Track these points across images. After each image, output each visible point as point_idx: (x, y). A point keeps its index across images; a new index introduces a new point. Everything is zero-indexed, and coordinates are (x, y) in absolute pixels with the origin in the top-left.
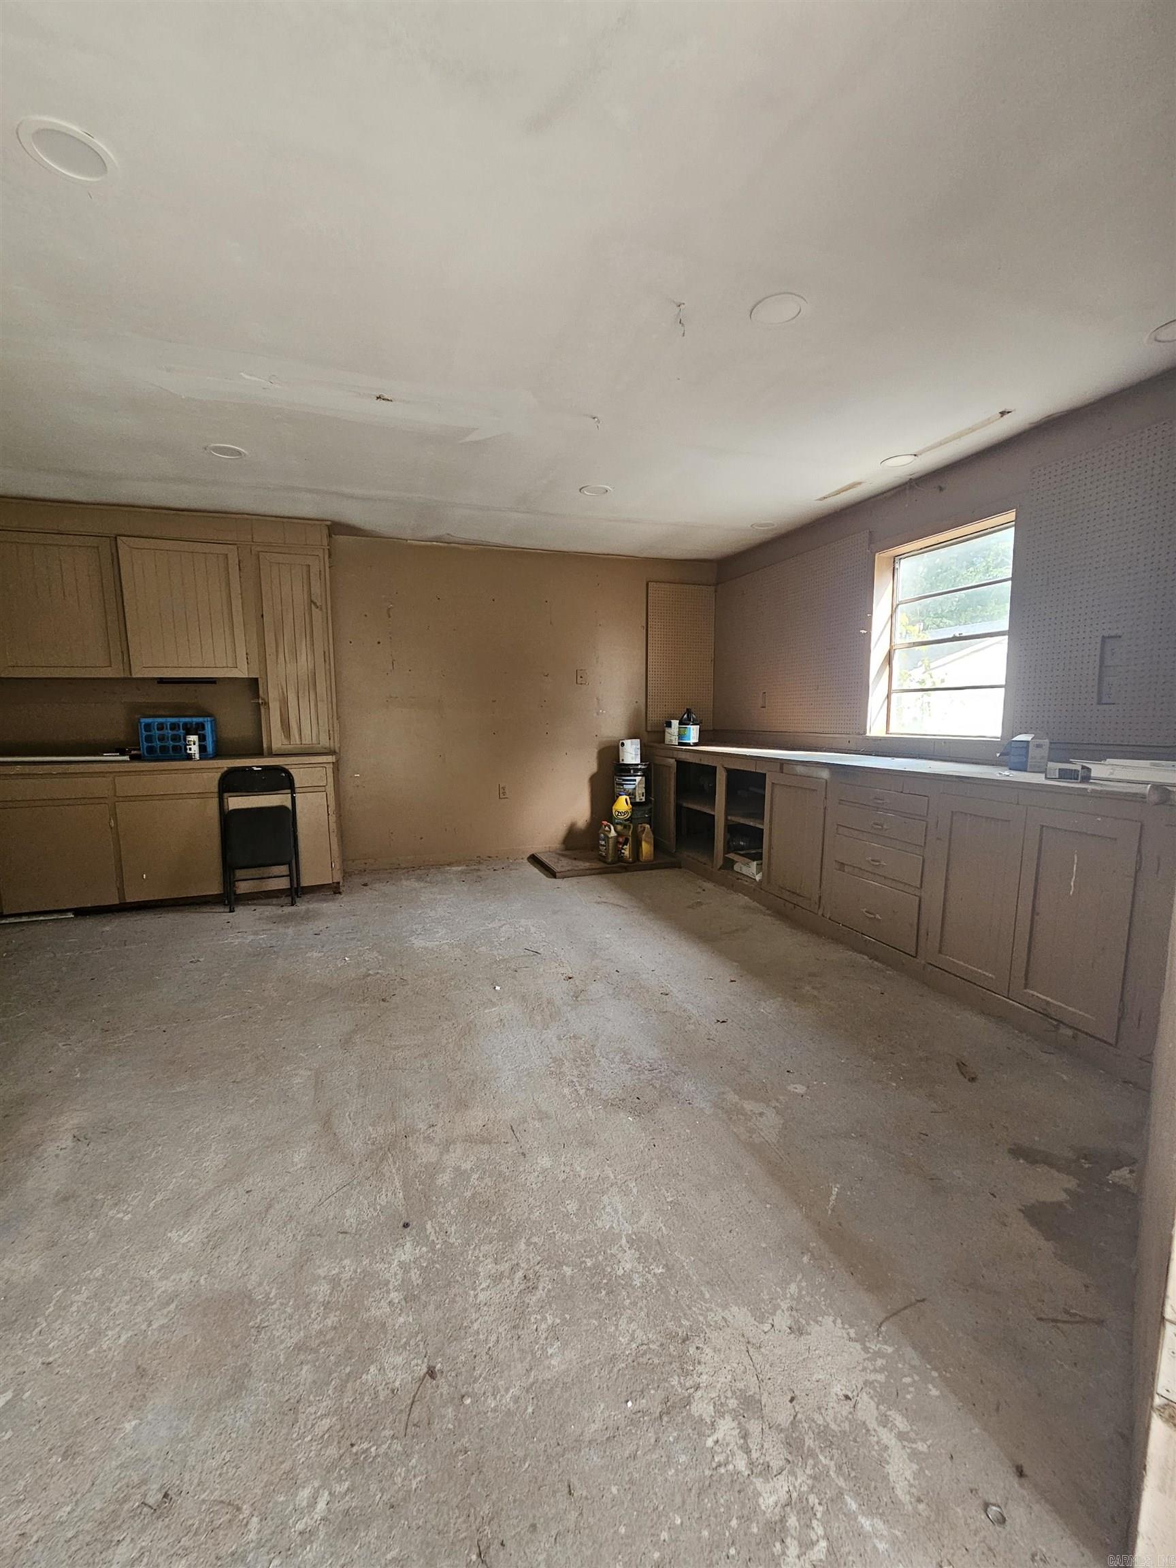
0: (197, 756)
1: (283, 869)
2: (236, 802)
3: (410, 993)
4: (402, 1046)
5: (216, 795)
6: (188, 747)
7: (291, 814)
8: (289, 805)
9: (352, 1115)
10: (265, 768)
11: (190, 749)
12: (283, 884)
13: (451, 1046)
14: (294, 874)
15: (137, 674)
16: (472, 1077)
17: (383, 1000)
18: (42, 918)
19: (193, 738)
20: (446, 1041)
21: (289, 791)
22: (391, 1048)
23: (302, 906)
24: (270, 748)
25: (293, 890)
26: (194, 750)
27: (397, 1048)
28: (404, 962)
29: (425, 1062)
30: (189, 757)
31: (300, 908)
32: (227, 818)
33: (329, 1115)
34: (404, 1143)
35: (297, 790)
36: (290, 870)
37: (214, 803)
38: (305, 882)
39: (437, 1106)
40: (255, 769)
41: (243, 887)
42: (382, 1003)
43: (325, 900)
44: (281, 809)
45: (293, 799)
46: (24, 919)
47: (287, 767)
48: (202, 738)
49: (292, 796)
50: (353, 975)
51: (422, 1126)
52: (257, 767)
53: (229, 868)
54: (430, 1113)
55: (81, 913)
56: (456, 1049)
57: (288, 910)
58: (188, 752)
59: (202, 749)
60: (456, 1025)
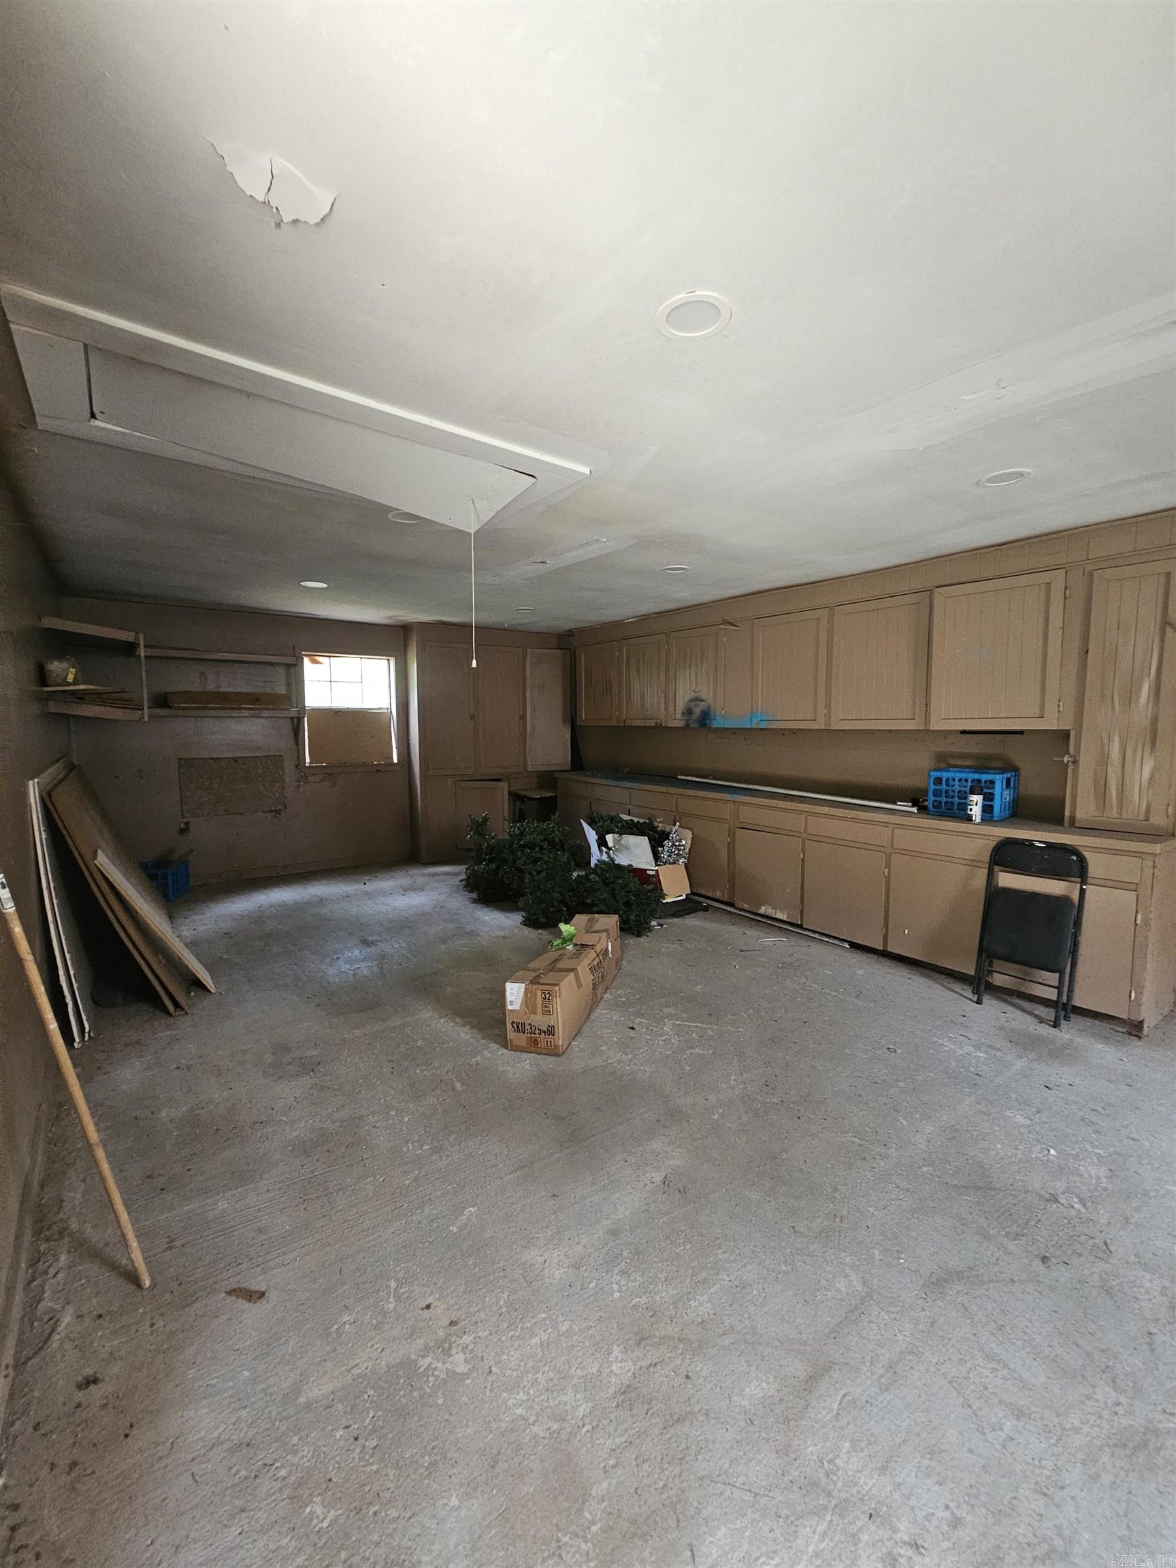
0: (978, 820)
1: (1053, 978)
2: (1008, 880)
3: (1096, 1280)
4: (999, 1361)
5: (987, 866)
6: (969, 807)
7: (1075, 911)
8: (1075, 897)
9: (846, 1399)
10: (1050, 846)
11: (971, 810)
12: (1052, 995)
13: (1077, 1440)
14: (1067, 985)
15: (936, 725)
16: (1058, 1542)
17: (1045, 1259)
18: (827, 940)
19: (977, 799)
20: (1076, 1422)
21: (1079, 880)
22: (981, 1350)
23: (1068, 1033)
24: (1073, 819)
25: (1060, 1006)
26: (976, 811)
27: (989, 1357)
28: (1136, 1217)
29: (1009, 1424)
30: (969, 819)
31: (1062, 1035)
32: (995, 897)
33: (828, 1367)
34: (859, 1523)
35: (1090, 880)
36: (1061, 980)
37: (983, 873)
38: (1078, 1002)
39: (956, 1523)
40: (1037, 844)
41: (998, 979)
42: (1037, 1263)
43: (1106, 1039)
44: (1064, 900)
45: (1082, 892)
46: (817, 936)
47: (1080, 849)
48: (989, 798)
49: (1081, 888)
50: (1037, 1185)
51: (904, 1529)
52: (1040, 842)
53: (986, 954)
54: (935, 1522)
55: (855, 946)
56: (1080, 1456)
57: (1046, 1030)
58: (969, 812)
59: (987, 810)
60: (1120, 1410)
